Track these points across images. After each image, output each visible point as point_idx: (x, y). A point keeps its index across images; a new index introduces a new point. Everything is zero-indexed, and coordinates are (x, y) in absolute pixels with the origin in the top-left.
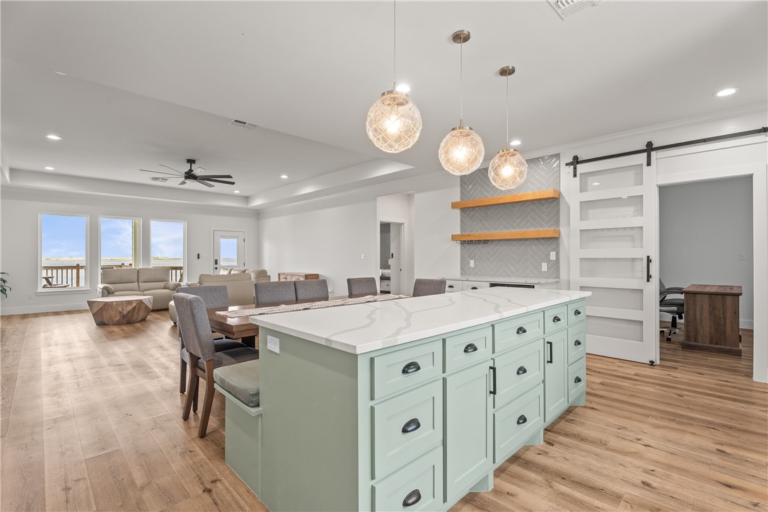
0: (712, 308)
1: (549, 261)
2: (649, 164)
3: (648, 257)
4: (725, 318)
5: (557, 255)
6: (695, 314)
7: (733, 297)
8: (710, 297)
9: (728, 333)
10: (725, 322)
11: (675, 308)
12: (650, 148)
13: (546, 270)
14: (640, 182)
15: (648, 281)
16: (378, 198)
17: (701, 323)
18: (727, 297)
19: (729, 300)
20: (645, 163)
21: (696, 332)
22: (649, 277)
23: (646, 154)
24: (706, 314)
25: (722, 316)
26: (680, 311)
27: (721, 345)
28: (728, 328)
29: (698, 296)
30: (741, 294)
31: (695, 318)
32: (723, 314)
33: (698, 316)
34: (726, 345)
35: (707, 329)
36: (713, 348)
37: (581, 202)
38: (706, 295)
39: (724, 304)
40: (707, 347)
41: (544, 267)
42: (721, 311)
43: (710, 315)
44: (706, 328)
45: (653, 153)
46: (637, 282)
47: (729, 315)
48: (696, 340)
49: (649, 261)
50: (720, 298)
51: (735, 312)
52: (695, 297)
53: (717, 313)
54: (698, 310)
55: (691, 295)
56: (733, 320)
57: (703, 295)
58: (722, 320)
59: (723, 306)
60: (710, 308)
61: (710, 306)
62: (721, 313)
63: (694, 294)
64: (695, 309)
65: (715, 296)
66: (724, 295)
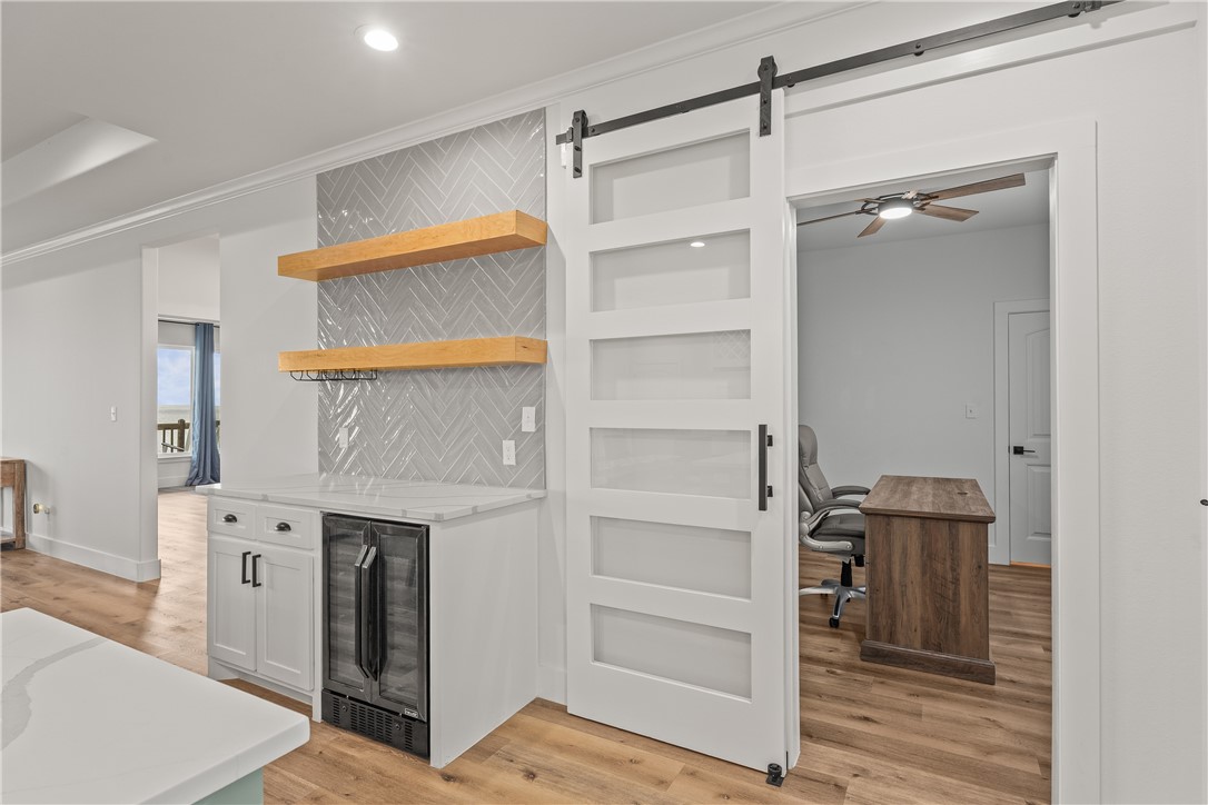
0: (928, 555)
1: (519, 436)
2: (765, 129)
3: (763, 429)
4: (956, 581)
5: (540, 417)
6: (890, 570)
7: (974, 526)
8: (922, 527)
9: (963, 620)
10: (956, 593)
11: (846, 544)
12: (770, 78)
13: (513, 462)
14: (741, 187)
15: (763, 507)
16: (145, 251)
17: (903, 594)
18: (961, 525)
19: (965, 532)
20: (755, 127)
21: (893, 616)
22: (765, 492)
23: (756, 98)
24: (914, 571)
25: (949, 576)
26: (858, 552)
27: (949, 652)
28: (962, 607)
29: (896, 522)
30: (992, 519)
31: (890, 579)
32: (953, 570)
33: (896, 576)
34: (959, 653)
35: (917, 610)
36: (930, 660)
37: (594, 255)
38: (913, 521)
39: (954, 545)
40: (919, 657)
41: (509, 456)
42: (948, 564)
43: (924, 573)
44: (914, 608)
45: (777, 94)
46: (733, 508)
47: (965, 572)
48: (891, 639)
49: (765, 440)
50: (944, 527)
51: (980, 567)
52: (888, 524)
53: (939, 567)
54: (896, 558)
55: (880, 518)
56: (975, 586)
57: (906, 520)
58: (951, 587)
59: (953, 549)
60: (922, 553)
61: (923, 549)
62: (948, 567)
63: (888, 516)
64: (889, 556)
65: (933, 523)
66: (954, 521)
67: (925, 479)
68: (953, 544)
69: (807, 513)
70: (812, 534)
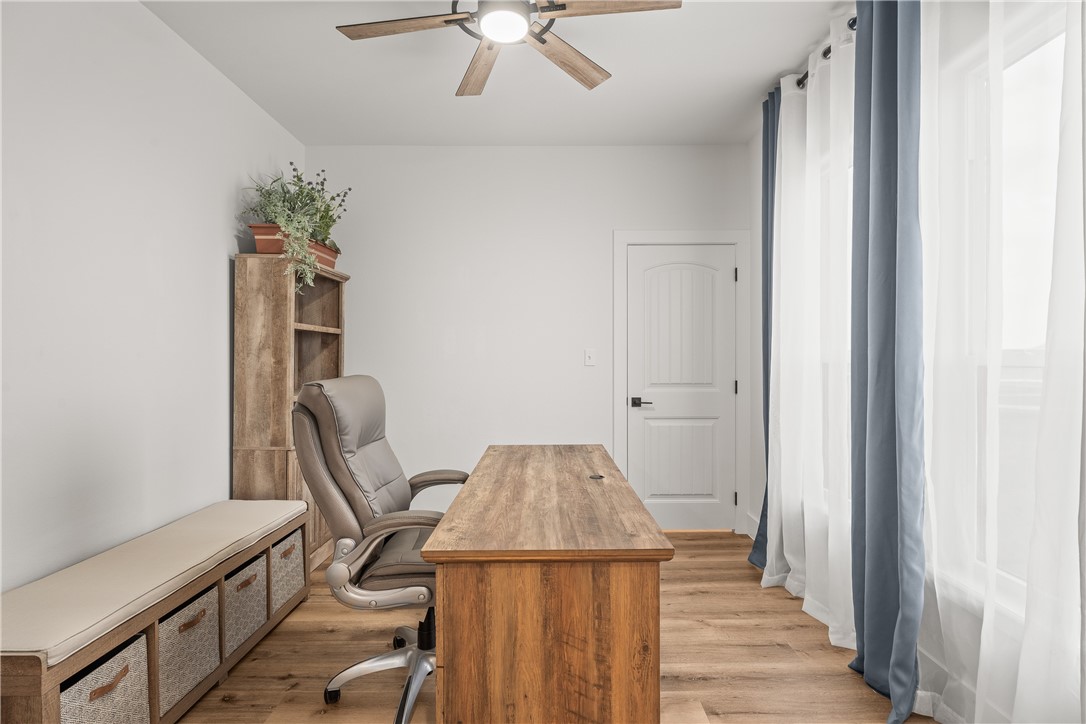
0: (556, 633)
4: (605, 682)
6: (483, 675)
7: (636, 571)
8: (546, 579)
10: (605, 706)
11: (418, 594)
18: (614, 570)
24: (530, 672)
25: (593, 675)
29: (496, 574)
32: (600, 660)
33: (496, 687)
38: (528, 569)
39: (601, 608)
42: (591, 649)
43: (547, 674)
47: (621, 662)
50: (584, 575)
51: (645, 648)
52: (481, 580)
53: (574, 657)
54: (496, 648)
55: (464, 569)
56: (637, 687)
57: (515, 569)
58: (596, 694)
59: (599, 618)
60: (545, 633)
61: (545, 626)
62: (591, 656)
63: (481, 564)
64: (484, 646)
65: (564, 570)
66: (600, 562)
67: (543, 448)
68: (599, 606)
69: (349, 542)
70: (358, 580)
